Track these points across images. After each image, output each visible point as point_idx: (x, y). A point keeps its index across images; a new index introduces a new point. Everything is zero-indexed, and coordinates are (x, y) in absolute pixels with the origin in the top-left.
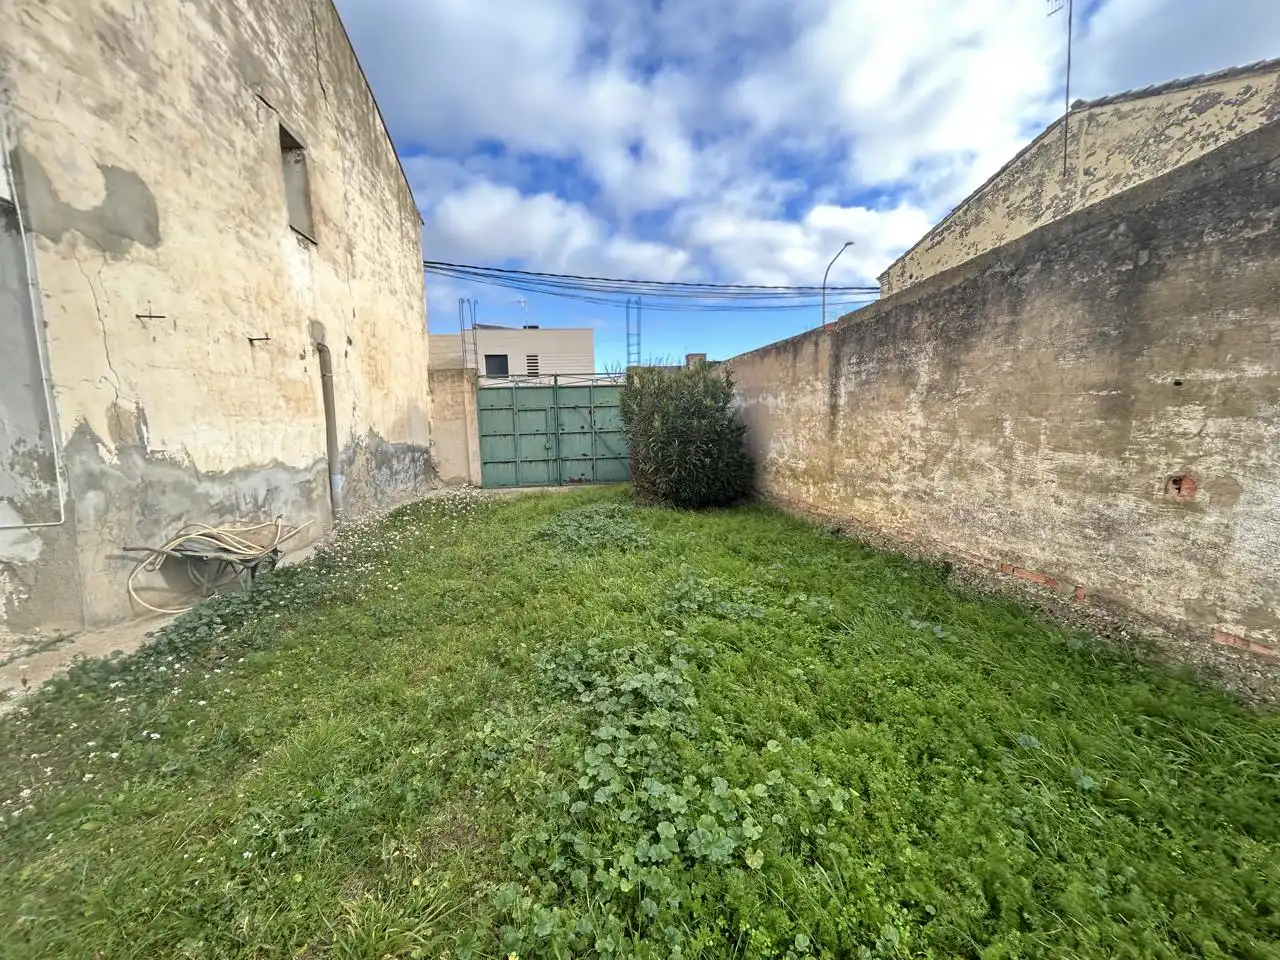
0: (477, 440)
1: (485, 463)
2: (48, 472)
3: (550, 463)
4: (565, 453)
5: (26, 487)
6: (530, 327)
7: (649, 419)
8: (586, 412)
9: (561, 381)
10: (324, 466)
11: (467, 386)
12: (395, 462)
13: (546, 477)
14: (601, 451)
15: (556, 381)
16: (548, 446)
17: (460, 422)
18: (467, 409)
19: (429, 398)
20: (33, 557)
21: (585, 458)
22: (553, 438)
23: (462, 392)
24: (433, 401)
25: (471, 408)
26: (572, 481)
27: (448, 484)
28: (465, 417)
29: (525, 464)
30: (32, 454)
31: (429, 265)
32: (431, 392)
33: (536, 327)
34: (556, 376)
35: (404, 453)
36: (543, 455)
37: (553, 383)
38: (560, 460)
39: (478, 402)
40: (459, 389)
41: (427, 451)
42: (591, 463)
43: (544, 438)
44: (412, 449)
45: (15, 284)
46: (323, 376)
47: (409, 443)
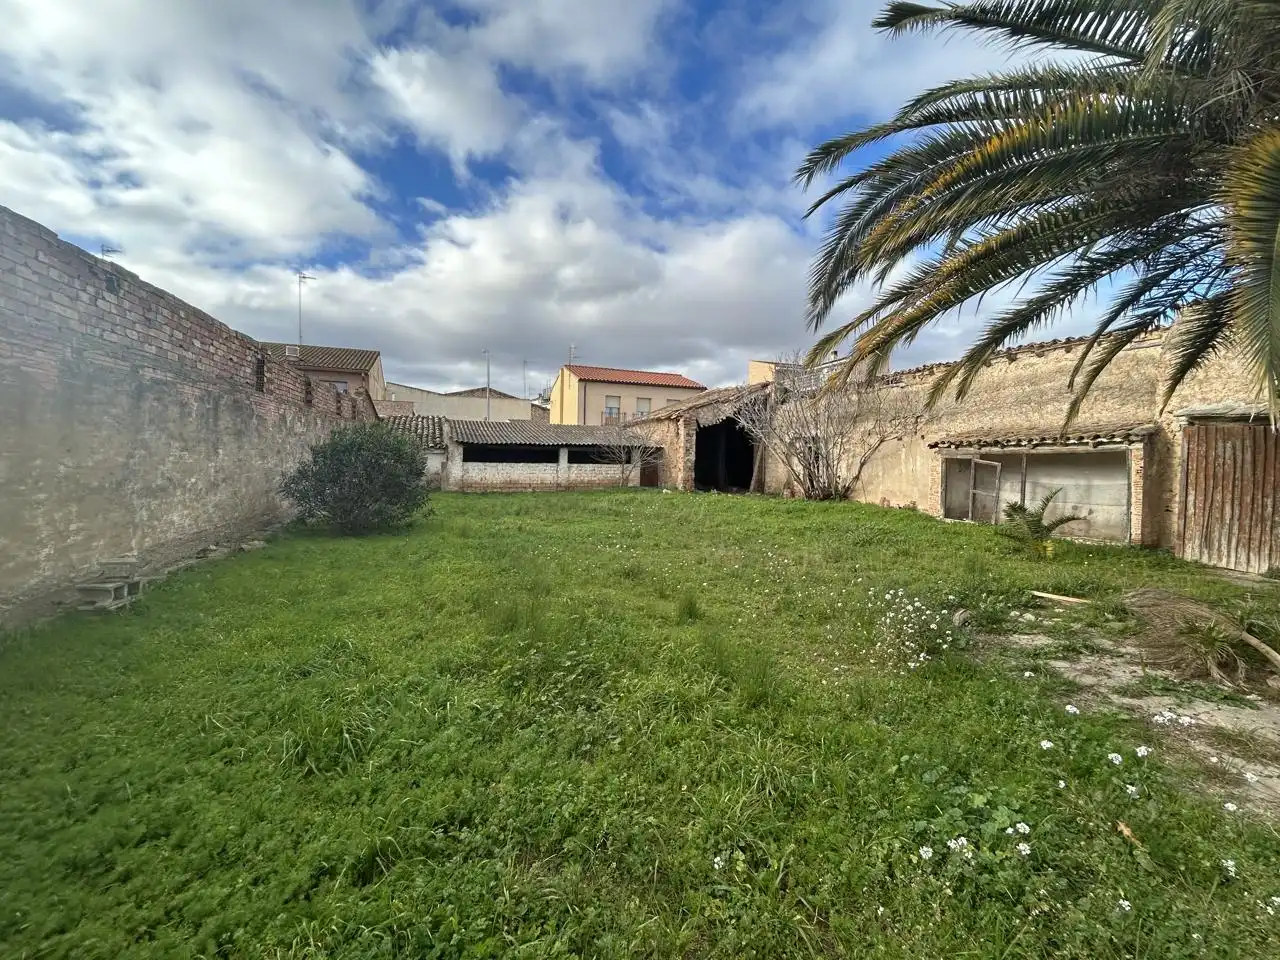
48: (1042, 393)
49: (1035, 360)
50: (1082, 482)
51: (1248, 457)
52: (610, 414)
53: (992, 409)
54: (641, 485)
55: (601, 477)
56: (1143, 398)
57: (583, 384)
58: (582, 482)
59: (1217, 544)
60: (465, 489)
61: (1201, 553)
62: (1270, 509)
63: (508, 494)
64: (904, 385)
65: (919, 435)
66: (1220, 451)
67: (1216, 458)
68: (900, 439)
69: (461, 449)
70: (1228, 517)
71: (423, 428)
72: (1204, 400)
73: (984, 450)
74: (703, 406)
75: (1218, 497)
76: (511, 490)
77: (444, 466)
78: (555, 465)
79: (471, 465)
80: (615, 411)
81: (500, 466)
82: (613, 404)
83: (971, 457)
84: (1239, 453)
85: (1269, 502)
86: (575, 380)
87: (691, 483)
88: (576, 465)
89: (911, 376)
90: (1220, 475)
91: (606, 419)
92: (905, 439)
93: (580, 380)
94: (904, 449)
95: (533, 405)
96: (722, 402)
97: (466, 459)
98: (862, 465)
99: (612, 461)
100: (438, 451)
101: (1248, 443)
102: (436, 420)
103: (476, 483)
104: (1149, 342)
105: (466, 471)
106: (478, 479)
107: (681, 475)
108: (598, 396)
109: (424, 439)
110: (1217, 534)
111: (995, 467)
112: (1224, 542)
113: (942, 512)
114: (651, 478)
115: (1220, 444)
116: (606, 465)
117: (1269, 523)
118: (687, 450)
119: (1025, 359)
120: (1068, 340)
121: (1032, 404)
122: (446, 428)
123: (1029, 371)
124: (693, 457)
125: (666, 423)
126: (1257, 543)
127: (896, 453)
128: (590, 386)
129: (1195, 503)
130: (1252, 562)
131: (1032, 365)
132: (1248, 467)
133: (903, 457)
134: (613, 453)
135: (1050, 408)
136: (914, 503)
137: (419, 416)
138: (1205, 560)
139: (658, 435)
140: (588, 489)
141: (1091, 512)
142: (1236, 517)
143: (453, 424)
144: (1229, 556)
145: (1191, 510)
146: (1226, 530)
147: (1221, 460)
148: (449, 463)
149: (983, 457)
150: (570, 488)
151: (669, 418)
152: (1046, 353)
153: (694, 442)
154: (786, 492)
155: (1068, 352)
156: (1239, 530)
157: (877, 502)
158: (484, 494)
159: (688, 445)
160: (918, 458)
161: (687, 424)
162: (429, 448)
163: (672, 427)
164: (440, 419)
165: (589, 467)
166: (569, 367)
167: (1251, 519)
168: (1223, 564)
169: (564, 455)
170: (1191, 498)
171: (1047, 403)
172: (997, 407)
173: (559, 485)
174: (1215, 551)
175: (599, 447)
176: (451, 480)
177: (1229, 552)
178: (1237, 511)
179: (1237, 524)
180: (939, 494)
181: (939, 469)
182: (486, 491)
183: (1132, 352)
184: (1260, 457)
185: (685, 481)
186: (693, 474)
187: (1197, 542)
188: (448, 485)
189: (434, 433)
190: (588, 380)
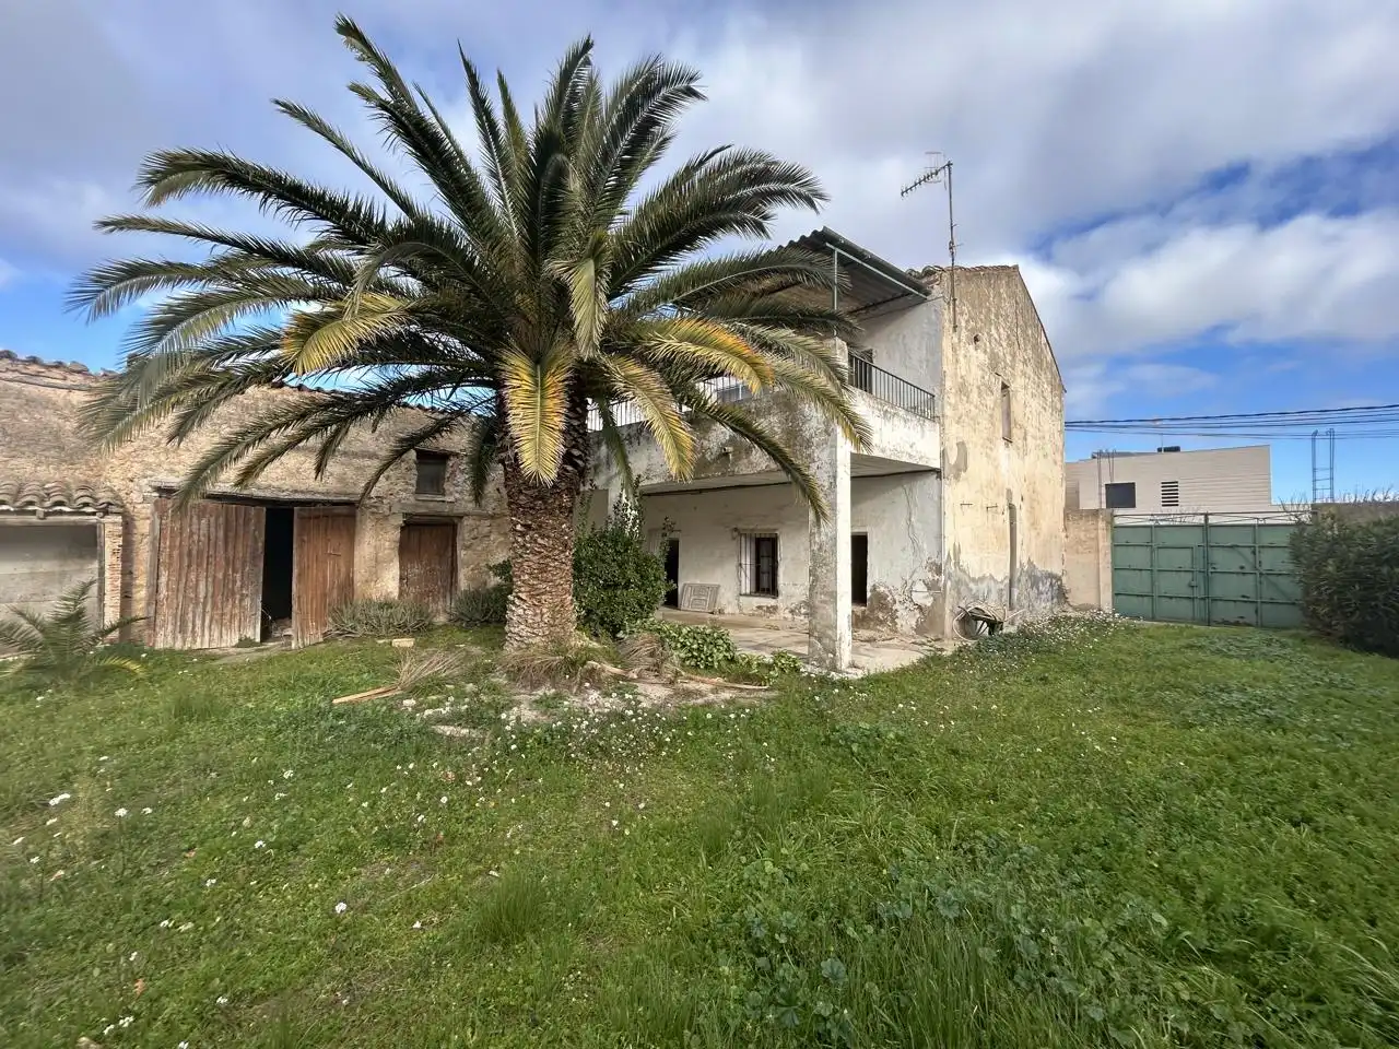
0: (1110, 574)
1: (1117, 594)
2: (939, 570)
3: (1196, 602)
4: (1217, 591)
5: (930, 576)
6: (1168, 450)
7: (1320, 565)
8: (1247, 552)
9: (1213, 520)
10: (1007, 581)
11: (1102, 524)
12: (1041, 585)
13: (1191, 614)
14: (1268, 593)
15: (1206, 520)
16: (1194, 583)
17: (1092, 556)
18: (1101, 544)
19: (1064, 535)
20: (929, 605)
21: (1245, 600)
22: (1200, 576)
23: (1097, 529)
24: (1067, 537)
25: (1105, 543)
26: (1226, 623)
27: (1075, 609)
28: (1098, 551)
29: (1164, 600)
30: (934, 564)
31: (1068, 424)
32: (1066, 529)
33: (1176, 449)
34: (1206, 515)
35: (1046, 578)
36: (1187, 592)
37: (1203, 522)
38: (1209, 599)
39: (1113, 539)
40: (1093, 527)
41: (1060, 579)
42: (1254, 605)
43: (1189, 576)
44: (1051, 576)
45: (936, 498)
46: (1011, 523)
47: (1049, 570)
51: (221, 534)
56: (47, 453)
59: (190, 625)
61: (174, 638)
62: (239, 584)
66: (195, 527)
67: (192, 533)
70: (202, 595)
72: (172, 471)
75: (193, 577)
84: (212, 529)
85: (238, 576)
90: (194, 552)
101: (221, 520)
110: (190, 615)
112: (198, 622)
115: (195, 520)
117: (238, 596)
126: (228, 616)
129: (168, 584)
130: (225, 637)
132: (221, 543)
138: (178, 645)
142: (210, 594)
144: (203, 635)
145: (163, 592)
146: (200, 610)
147: (196, 537)
156: (212, 609)
167: (223, 595)
168: (198, 646)
170: (163, 580)
174: (189, 634)
177: (203, 631)
178: (210, 589)
179: (210, 600)
184: (231, 534)
187: (170, 628)
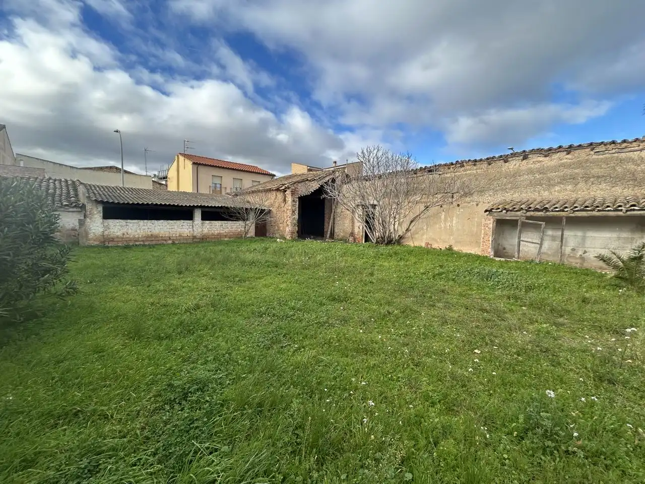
48: (549, 179)
49: (541, 159)
50: (579, 234)
52: (215, 187)
53: (511, 189)
54: (256, 235)
55: (227, 230)
56: (628, 183)
57: (196, 166)
58: (213, 235)
60: (106, 244)
63: (150, 246)
64: (441, 173)
65: (455, 204)
68: (441, 207)
69: (100, 208)
71: (55, 188)
73: (529, 214)
74: (299, 182)
76: (152, 243)
77: (82, 223)
78: (191, 221)
79: (111, 222)
80: (218, 186)
81: (141, 222)
82: (218, 181)
83: (518, 218)
86: (189, 164)
87: (296, 234)
88: (207, 222)
89: (446, 167)
91: (213, 190)
92: (444, 206)
93: (194, 163)
94: (443, 213)
95: (153, 181)
96: (310, 181)
97: (106, 217)
98: (412, 222)
99: (237, 219)
100: (75, 209)
102: (70, 183)
103: (117, 237)
104: (630, 149)
105: (107, 227)
106: (119, 234)
107: (288, 229)
108: (207, 175)
109: (57, 198)
111: (541, 225)
113: (492, 253)
114: (262, 231)
116: (230, 222)
118: (293, 212)
119: (534, 158)
120: (570, 147)
121: (544, 186)
122: (81, 189)
123: (537, 166)
124: (296, 216)
125: (274, 193)
127: (437, 215)
128: (201, 169)
131: (540, 161)
133: (443, 217)
134: (239, 213)
135: (557, 188)
136: (451, 246)
137: (50, 179)
139: (271, 201)
140: (217, 240)
141: (585, 252)
143: (88, 187)
148: (88, 220)
149: (528, 218)
150: (203, 240)
151: (278, 190)
152: (550, 155)
153: (297, 206)
154: (351, 239)
155: (568, 154)
157: (423, 245)
158: (127, 247)
159: (294, 208)
160: (454, 218)
161: (293, 193)
162: (62, 206)
163: (280, 196)
164: (73, 182)
165: (217, 223)
166: (185, 155)
169: (198, 215)
171: (554, 185)
172: (515, 187)
173: (194, 237)
175: (227, 208)
176: (91, 236)
180: (491, 242)
181: (491, 226)
182: (128, 245)
183: (616, 155)
185: (292, 233)
186: (297, 228)
188: (88, 239)
189: (68, 193)
190: (200, 164)
